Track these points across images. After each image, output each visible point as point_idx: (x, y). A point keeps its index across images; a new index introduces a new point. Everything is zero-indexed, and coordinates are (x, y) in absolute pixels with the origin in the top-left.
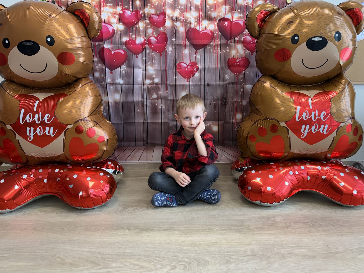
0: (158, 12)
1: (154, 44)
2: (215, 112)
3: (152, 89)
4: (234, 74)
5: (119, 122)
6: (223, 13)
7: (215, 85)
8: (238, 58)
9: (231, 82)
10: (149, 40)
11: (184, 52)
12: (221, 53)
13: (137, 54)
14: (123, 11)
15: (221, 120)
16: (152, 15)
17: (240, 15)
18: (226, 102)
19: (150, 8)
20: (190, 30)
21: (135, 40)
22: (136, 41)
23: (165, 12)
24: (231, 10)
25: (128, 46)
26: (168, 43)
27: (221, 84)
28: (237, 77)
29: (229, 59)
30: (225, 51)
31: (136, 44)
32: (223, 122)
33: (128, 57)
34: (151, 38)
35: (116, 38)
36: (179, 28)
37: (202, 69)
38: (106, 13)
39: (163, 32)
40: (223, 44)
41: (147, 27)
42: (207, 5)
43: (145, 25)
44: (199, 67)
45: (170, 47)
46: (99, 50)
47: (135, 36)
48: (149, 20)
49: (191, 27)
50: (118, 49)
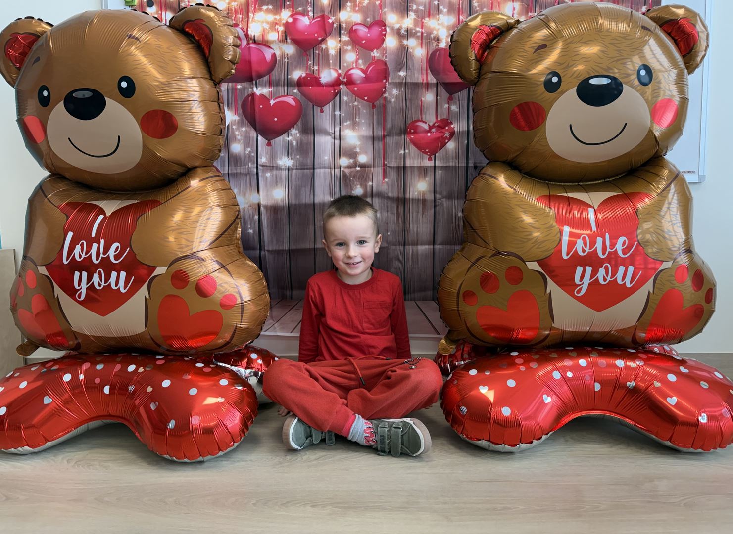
0: (368, 20)
1: (358, 84)
3: (354, 177)
5: (281, 248)
10: (348, 76)
11: (423, 99)
13: (321, 104)
14: (294, 17)
16: (355, 25)
19: (350, 11)
20: (438, 53)
21: (319, 74)
22: (320, 77)
23: (383, 20)
24: (524, 11)
25: (304, 88)
26: (389, 81)
31: (321, 84)
33: (303, 112)
34: (352, 71)
35: (278, 74)
36: (413, 51)
37: (463, 131)
38: (260, 23)
39: (378, 60)
41: (344, 48)
42: (474, 2)
43: (339, 45)
44: (456, 129)
45: (394, 89)
46: (242, 100)
47: (317, 68)
48: (348, 35)
49: (440, 47)
50: (283, 94)
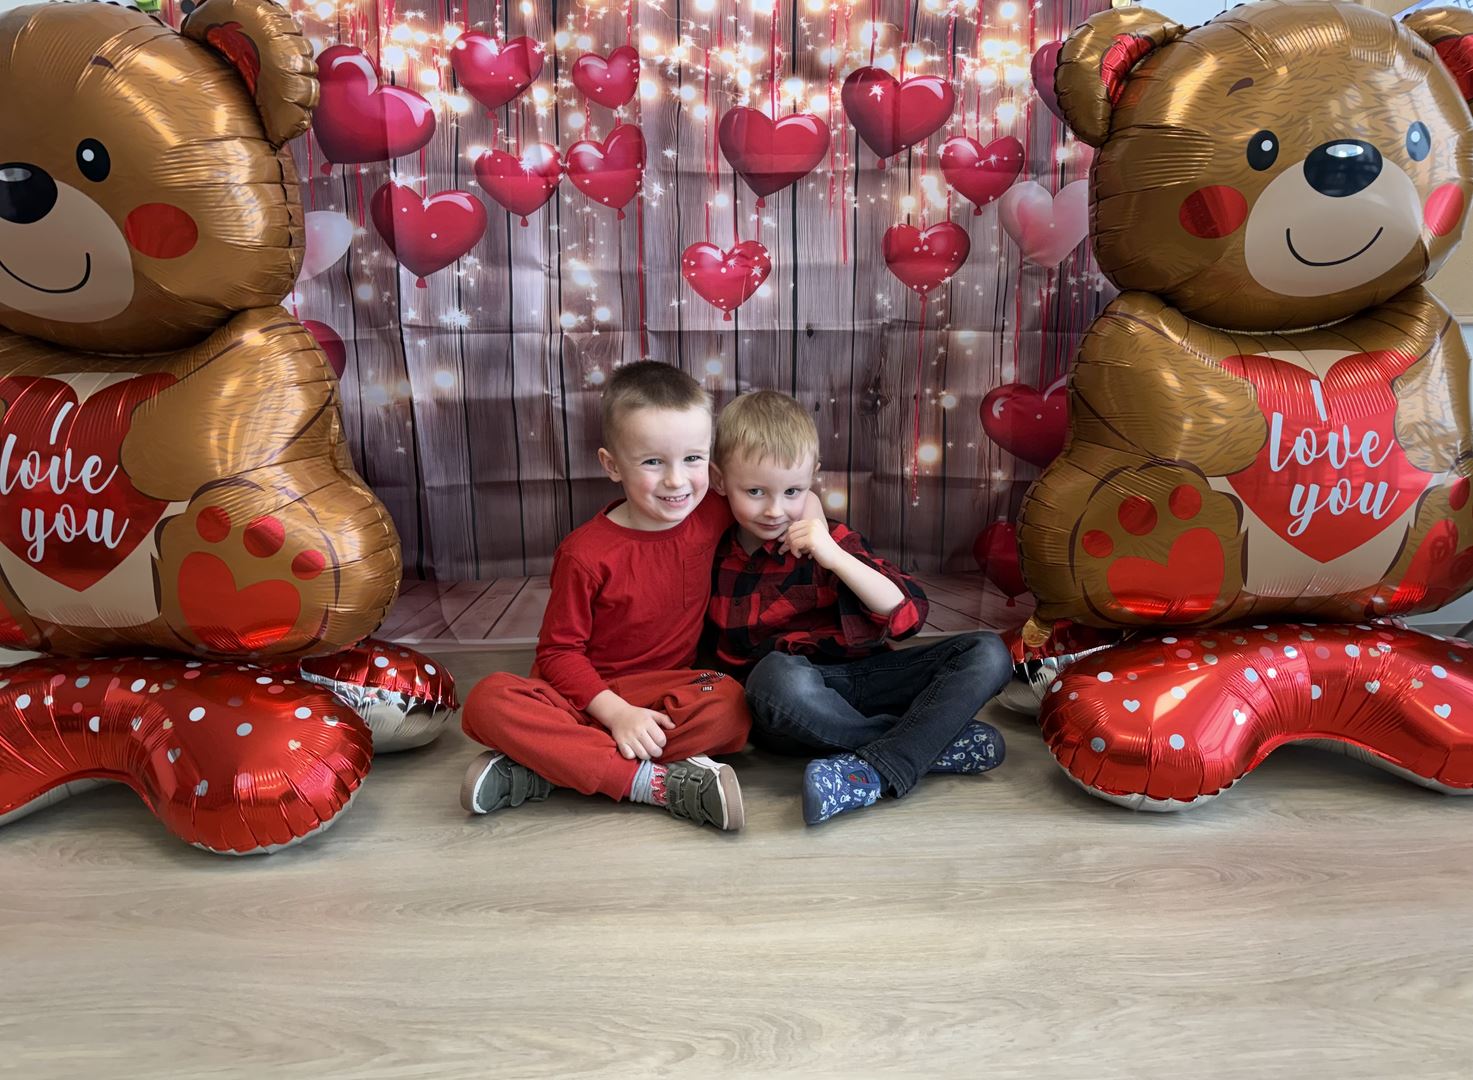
0: (607, 46)
1: (591, 172)
2: (836, 436)
3: (587, 349)
4: (912, 288)
5: (454, 482)
6: (862, 49)
7: (838, 332)
8: (924, 226)
9: (900, 321)
10: (573, 157)
11: (710, 204)
12: (857, 205)
13: (524, 211)
14: (468, 39)
15: (860, 468)
16: (584, 56)
17: (930, 58)
18: (879, 397)
19: (574, 30)
20: (736, 116)
21: (518, 154)
22: (520, 159)
23: (634, 47)
24: (894, 39)
25: (489, 178)
26: (649, 166)
27: (862, 328)
28: (924, 299)
29: (891, 230)
30: (872, 201)
31: (520, 172)
32: (870, 474)
33: (488, 223)
34: (581, 148)
35: (439, 148)
36: (691, 108)
37: (786, 265)
38: (401, 47)
39: (626, 126)
40: (864, 172)
41: (563, 103)
42: (802, 20)
43: (555, 98)
44: (773, 262)
45: (655, 184)
46: (372, 196)
47: (515, 141)
48: (571, 77)
49: (740, 104)
50: (448, 189)
